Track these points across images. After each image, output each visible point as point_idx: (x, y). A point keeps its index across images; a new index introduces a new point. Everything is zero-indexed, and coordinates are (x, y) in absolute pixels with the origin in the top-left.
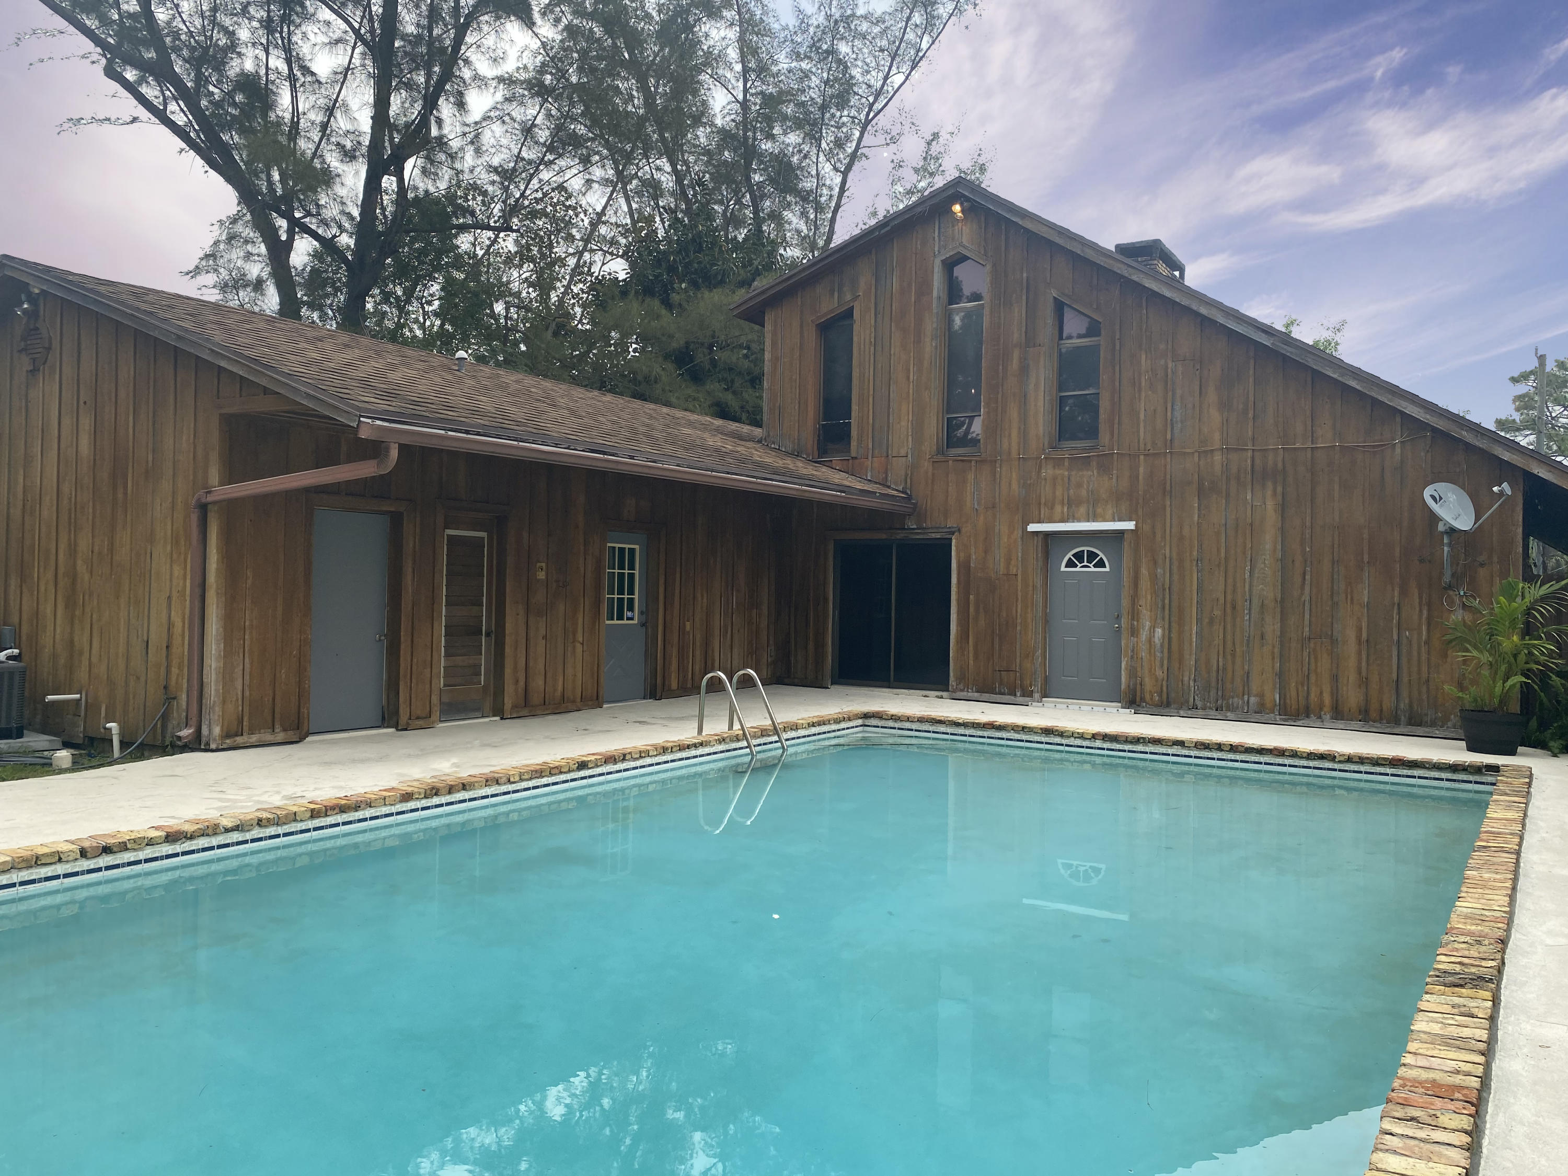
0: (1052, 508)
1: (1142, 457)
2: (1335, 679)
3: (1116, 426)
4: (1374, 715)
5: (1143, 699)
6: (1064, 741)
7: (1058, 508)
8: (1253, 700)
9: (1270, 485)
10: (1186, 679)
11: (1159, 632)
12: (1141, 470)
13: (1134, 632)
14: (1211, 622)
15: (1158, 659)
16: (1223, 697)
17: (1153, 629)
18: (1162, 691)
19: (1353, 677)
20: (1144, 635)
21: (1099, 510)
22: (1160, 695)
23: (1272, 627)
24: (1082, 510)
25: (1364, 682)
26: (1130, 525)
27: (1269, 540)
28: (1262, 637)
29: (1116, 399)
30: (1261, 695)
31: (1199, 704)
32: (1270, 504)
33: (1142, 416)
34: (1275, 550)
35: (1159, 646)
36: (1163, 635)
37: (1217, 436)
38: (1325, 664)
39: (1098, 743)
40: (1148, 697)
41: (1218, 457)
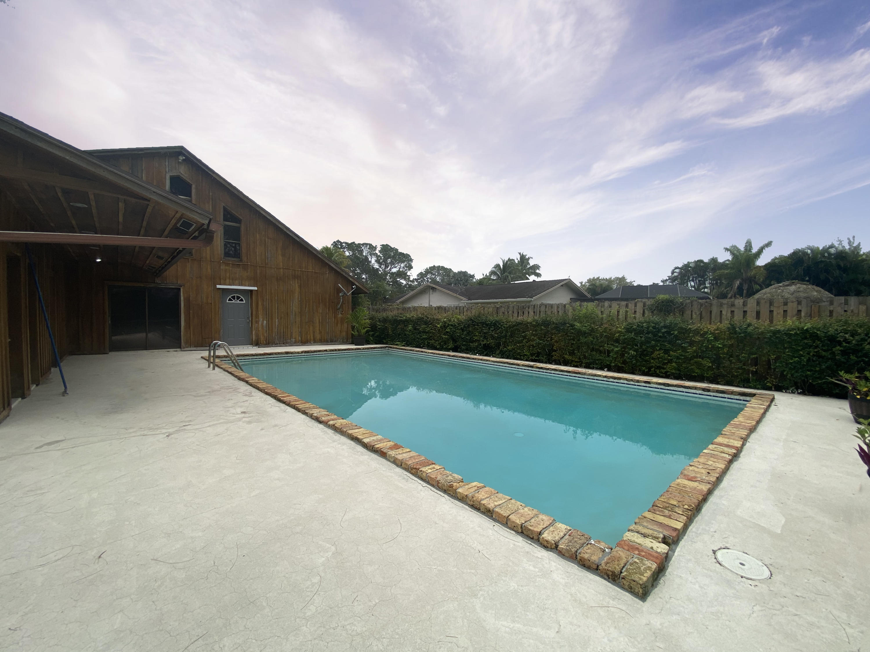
0: (225, 280)
1: (258, 267)
2: (314, 332)
3: (249, 256)
4: (323, 341)
5: (261, 343)
6: (292, 355)
7: (228, 281)
8: (293, 340)
9: (296, 280)
10: (274, 336)
11: (265, 322)
12: (258, 271)
13: (257, 322)
14: (281, 318)
15: (265, 331)
16: (285, 340)
17: (263, 320)
18: (267, 339)
19: (318, 332)
20: (260, 323)
21: (243, 283)
22: (266, 341)
23: (298, 319)
24: (237, 282)
25: (320, 333)
26: (256, 288)
27: (296, 295)
28: (295, 322)
29: (248, 247)
30: (295, 338)
31: (278, 343)
32: (297, 285)
33: (258, 254)
34: (298, 298)
35: (265, 325)
36: (267, 323)
37: (281, 264)
38: (311, 328)
39: (303, 354)
40: (262, 342)
41: (282, 270)
